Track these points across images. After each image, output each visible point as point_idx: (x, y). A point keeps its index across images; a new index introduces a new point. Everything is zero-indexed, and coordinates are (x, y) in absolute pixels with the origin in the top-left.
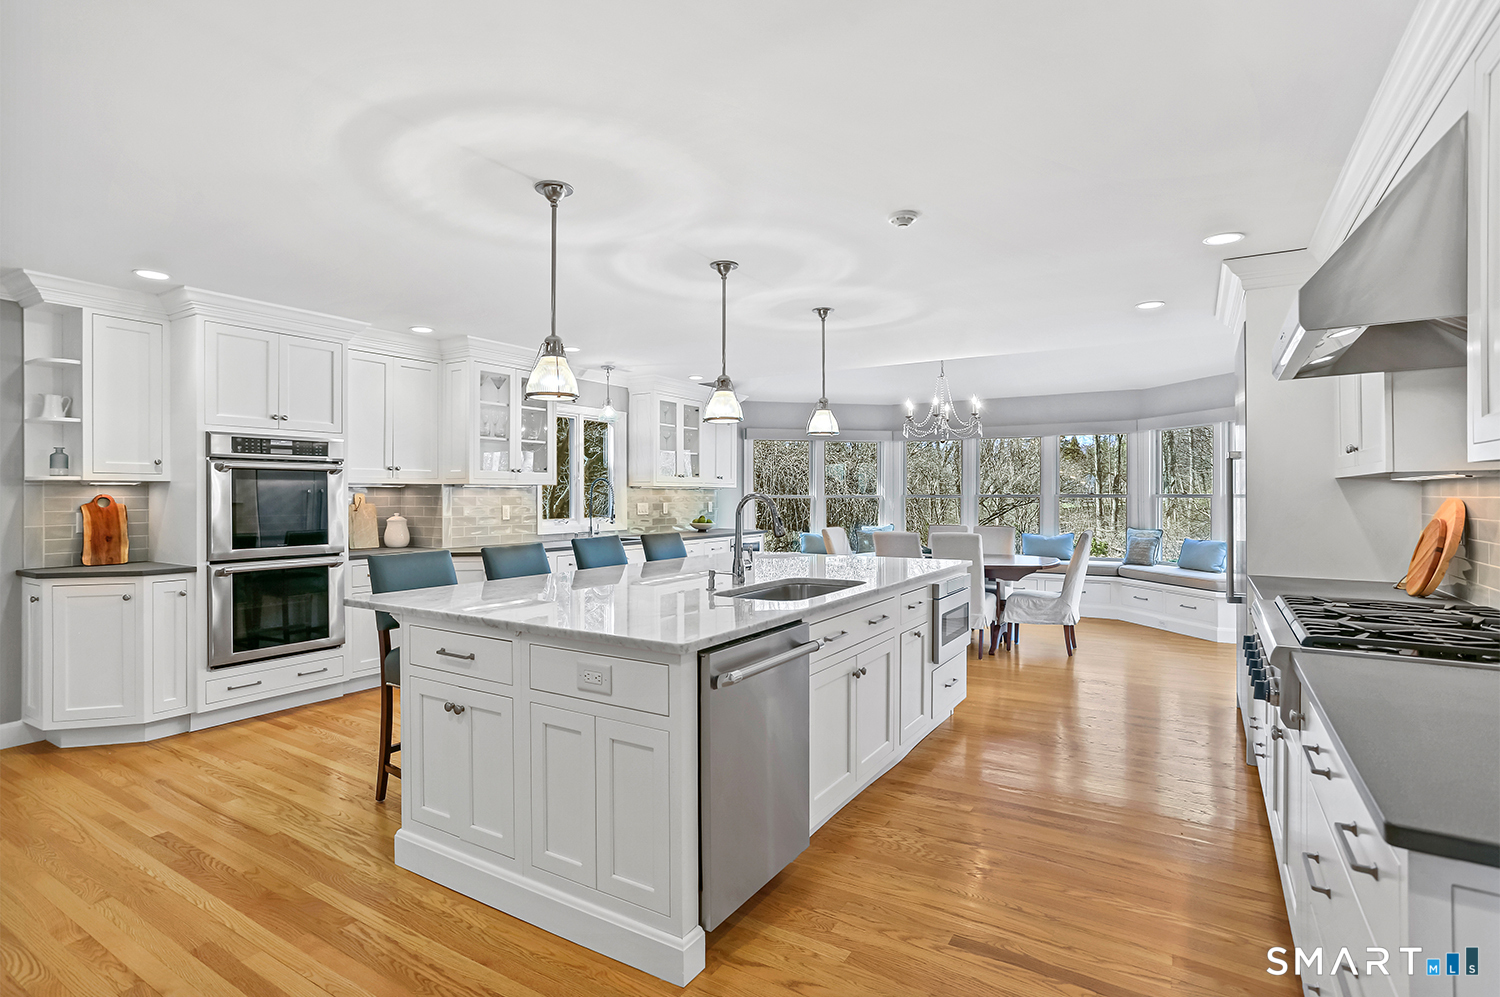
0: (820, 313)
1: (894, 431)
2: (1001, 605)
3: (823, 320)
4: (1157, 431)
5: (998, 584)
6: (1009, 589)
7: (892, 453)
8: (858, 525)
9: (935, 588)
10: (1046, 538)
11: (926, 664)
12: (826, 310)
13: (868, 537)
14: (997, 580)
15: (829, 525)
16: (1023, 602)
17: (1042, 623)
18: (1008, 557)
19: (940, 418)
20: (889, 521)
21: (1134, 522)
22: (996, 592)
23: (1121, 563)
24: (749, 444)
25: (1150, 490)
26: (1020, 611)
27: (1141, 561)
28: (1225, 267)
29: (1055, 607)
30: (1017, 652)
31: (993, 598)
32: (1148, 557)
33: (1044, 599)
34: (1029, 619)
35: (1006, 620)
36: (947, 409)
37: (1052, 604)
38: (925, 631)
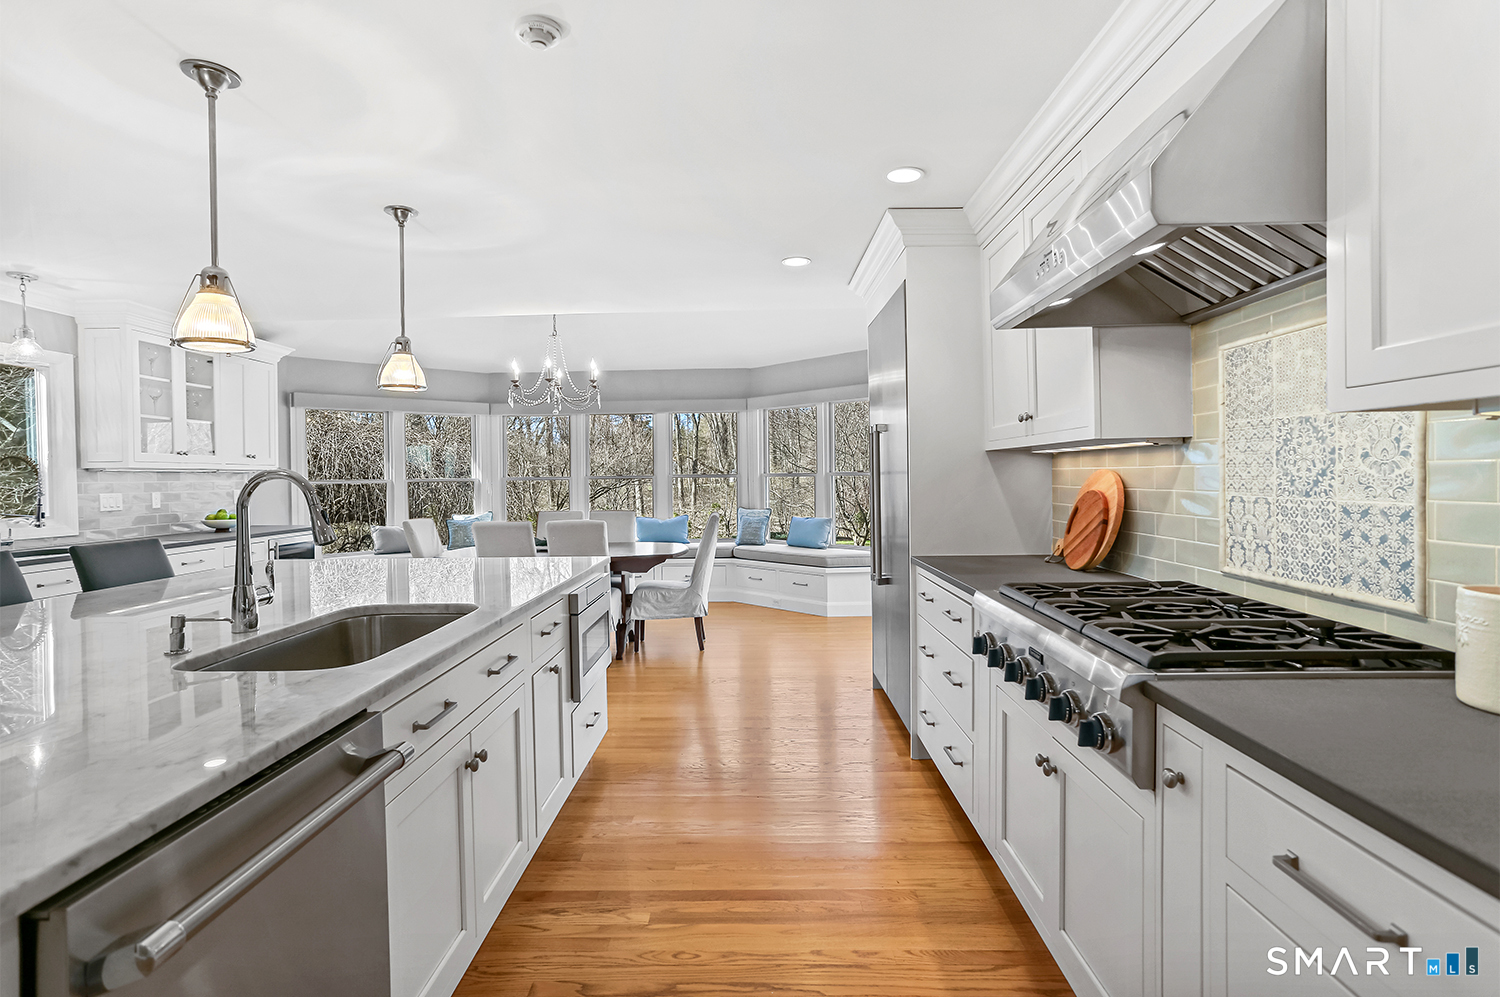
0: (396, 216)
1: (493, 401)
2: (627, 601)
3: (401, 225)
4: (764, 411)
5: (623, 577)
6: (633, 581)
7: (489, 431)
8: (446, 516)
9: (572, 599)
10: (660, 522)
11: (565, 704)
12: (406, 211)
13: (463, 527)
14: (623, 573)
15: (411, 516)
16: (651, 595)
17: (672, 617)
18: (629, 545)
19: (553, 384)
20: (486, 509)
21: (745, 502)
22: (620, 586)
23: (733, 544)
24: (298, 415)
25: (759, 470)
26: (648, 606)
27: (753, 541)
28: (888, 217)
29: (685, 598)
30: (643, 653)
31: (618, 592)
32: (760, 536)
33: (673, 590)
34: (658, 614)
35: (634, 617)
36: (559, 375)
37: (682, 596)
38: (561, 661)
